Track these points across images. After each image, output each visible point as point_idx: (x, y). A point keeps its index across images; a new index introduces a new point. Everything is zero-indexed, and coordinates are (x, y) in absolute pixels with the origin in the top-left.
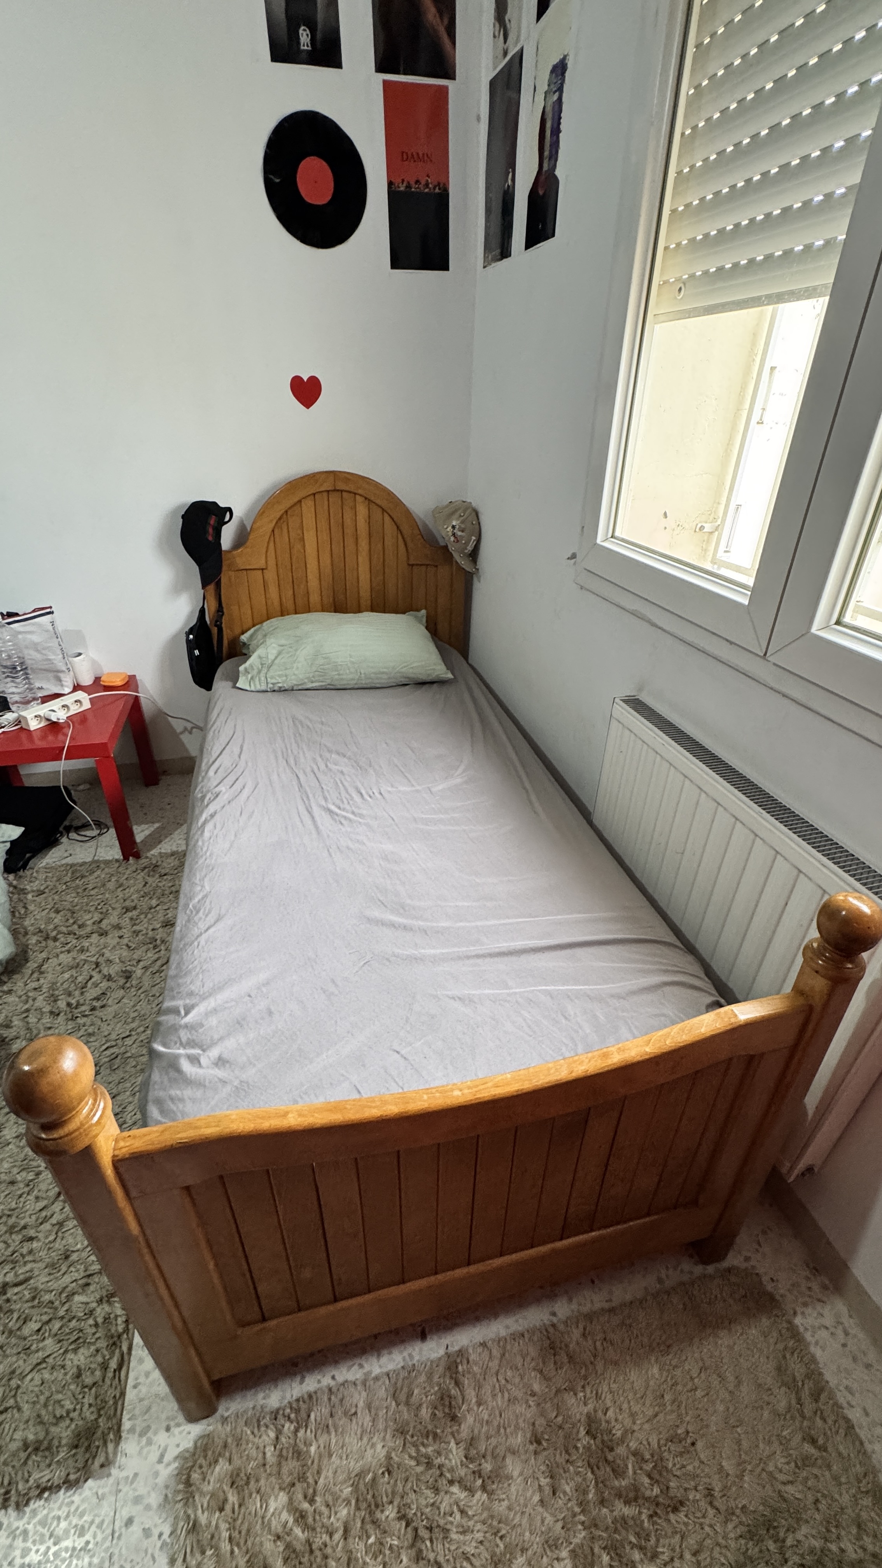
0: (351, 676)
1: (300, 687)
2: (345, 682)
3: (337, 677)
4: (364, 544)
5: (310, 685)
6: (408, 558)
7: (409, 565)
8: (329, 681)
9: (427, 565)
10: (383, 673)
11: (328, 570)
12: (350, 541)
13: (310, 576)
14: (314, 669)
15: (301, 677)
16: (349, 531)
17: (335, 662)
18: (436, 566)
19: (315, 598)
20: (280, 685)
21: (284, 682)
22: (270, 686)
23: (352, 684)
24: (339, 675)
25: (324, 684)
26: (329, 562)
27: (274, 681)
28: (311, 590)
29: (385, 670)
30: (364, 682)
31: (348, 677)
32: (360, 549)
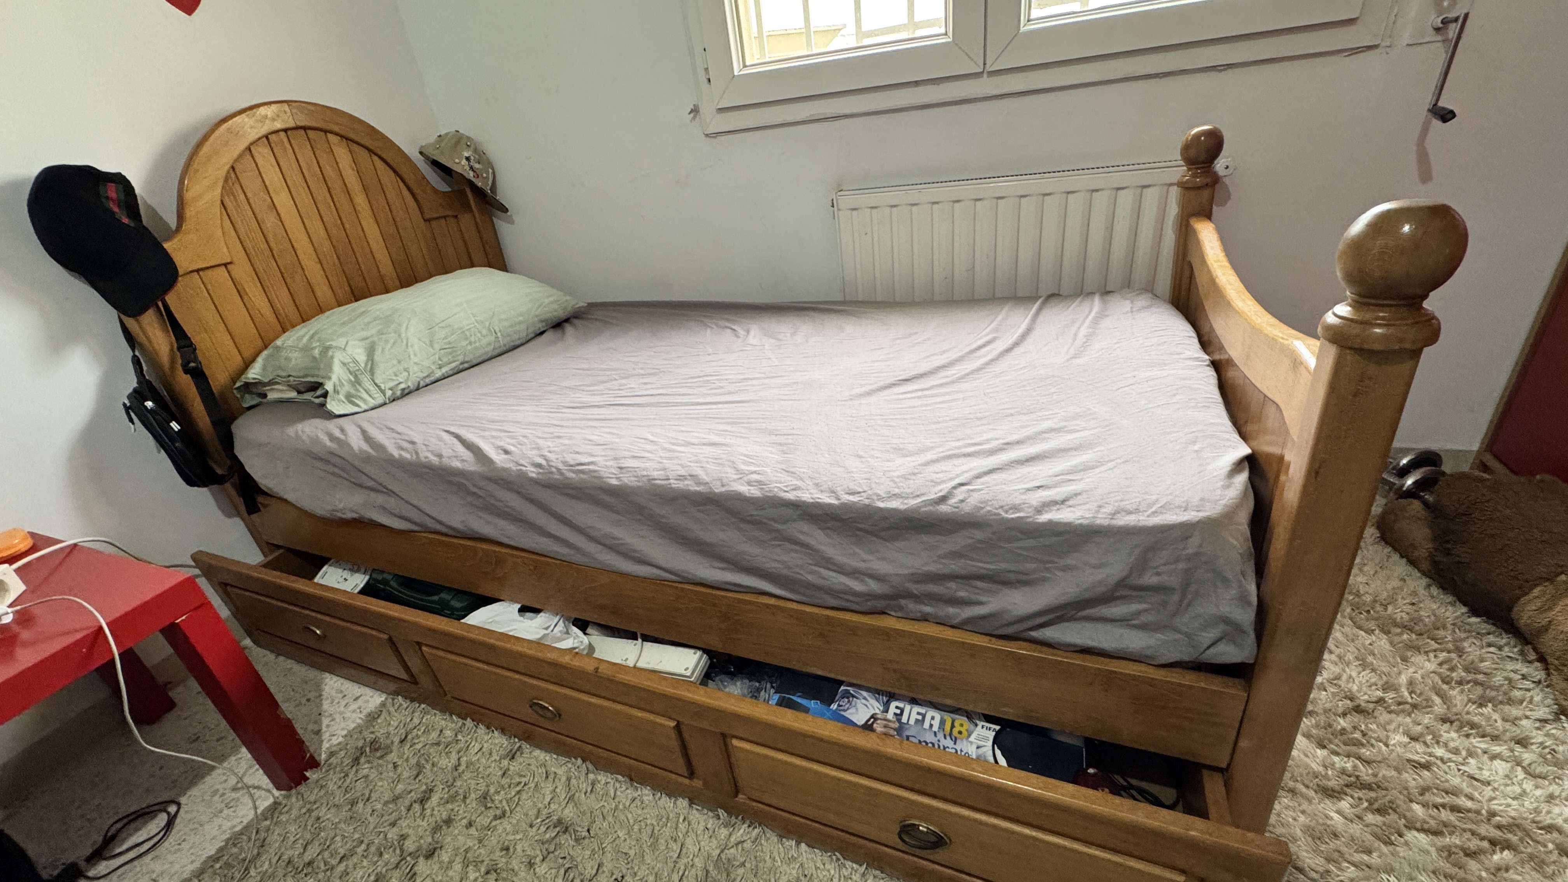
0: (484, 341)
1: (428, 381)
2: (481, 351)
3: (469, 347)
4: (360, 199)
5: (438, 374)
6: (422, 213)
7: (425, 220)
8: (461, 358)
9: (445, 217)
10: (520, 323)
11: (326, 246)
12: (341, 199)
13: (305, 262)
14: (437, 347)
15: (426, 363)
16: (336, 186)
17: (460, 329)
18: (456, 217)
19: (323, 292)
20: (403, 386)
21: (407, 380)
22: (389, 393)
23: (489, 351)
24: (470, 343)
25: (454, 365)
26: (322, 232)
27: (392, 384)
28: (313, 281)
29: (521, 318)
30: (504, 342)
31: (484, 343)
32: (358, 208)
